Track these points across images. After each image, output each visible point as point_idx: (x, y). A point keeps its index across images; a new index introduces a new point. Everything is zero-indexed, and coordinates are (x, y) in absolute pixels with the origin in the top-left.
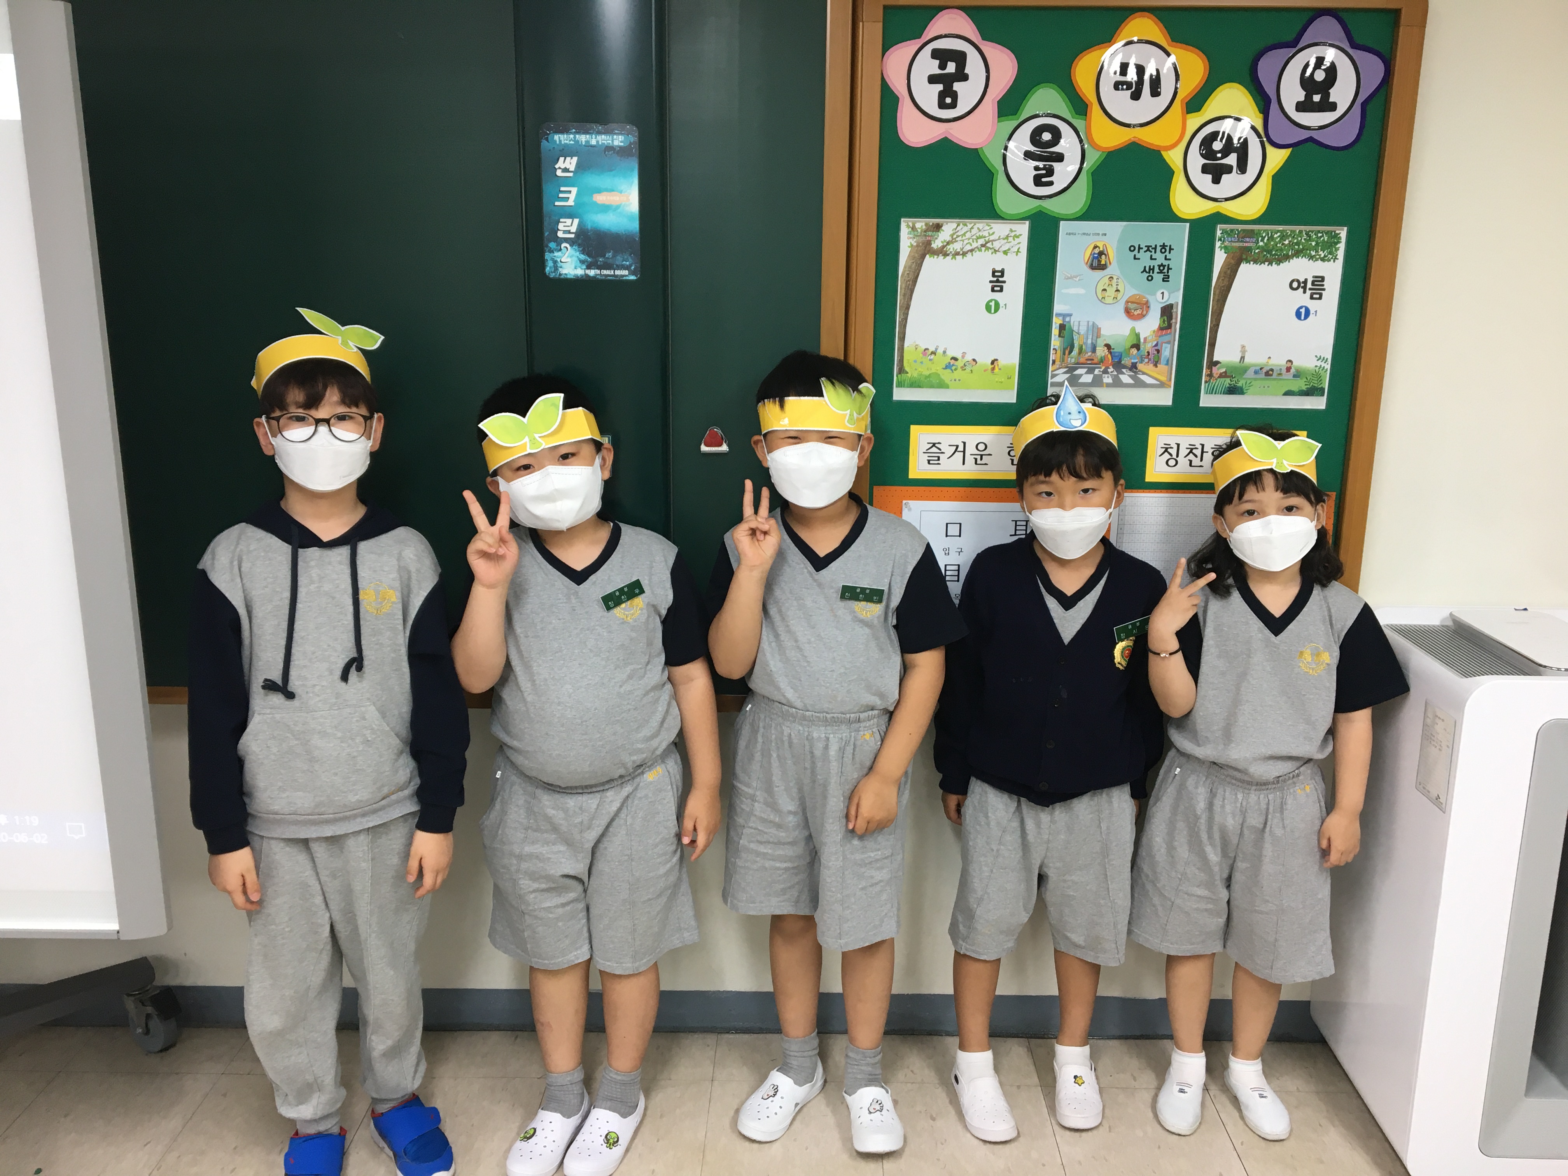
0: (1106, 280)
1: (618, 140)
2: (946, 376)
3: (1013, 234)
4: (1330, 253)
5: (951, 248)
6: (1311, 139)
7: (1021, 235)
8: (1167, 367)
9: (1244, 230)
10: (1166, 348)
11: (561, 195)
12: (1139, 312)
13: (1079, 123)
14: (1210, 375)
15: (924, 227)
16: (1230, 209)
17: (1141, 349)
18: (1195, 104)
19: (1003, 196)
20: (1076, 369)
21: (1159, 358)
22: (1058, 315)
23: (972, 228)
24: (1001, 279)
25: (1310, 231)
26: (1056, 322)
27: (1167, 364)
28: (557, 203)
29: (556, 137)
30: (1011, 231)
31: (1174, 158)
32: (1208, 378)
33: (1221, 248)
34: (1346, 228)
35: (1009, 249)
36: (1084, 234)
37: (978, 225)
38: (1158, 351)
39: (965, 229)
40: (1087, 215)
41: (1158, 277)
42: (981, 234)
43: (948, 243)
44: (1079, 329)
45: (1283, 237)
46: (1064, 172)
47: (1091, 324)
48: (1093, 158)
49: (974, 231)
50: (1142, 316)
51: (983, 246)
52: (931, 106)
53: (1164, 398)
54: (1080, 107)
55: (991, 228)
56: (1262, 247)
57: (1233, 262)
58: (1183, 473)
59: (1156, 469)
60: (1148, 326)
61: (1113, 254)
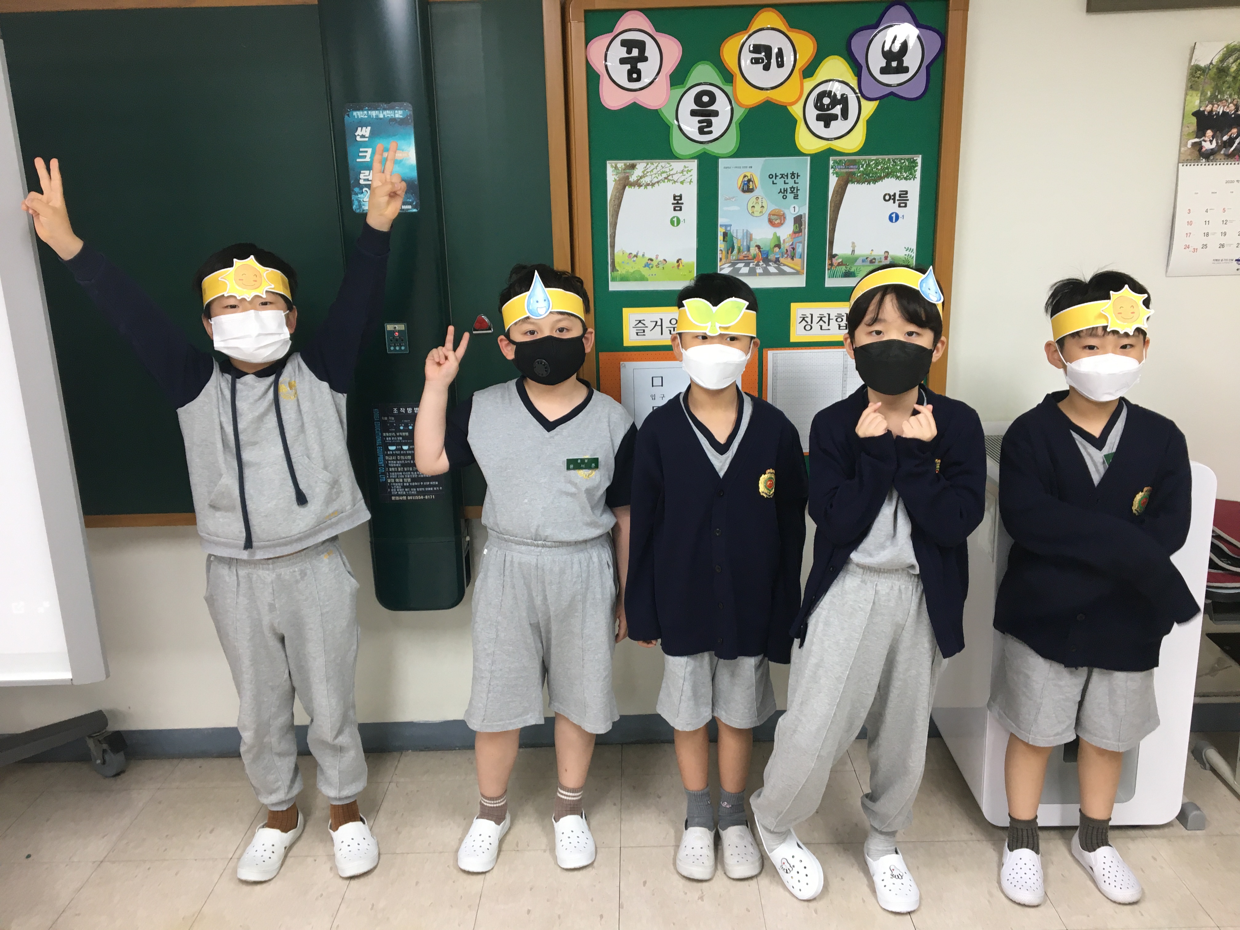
0: (754, 199)
1: (399, 114)
2: (645, 272)
3: (686, 169)
4: (911, 174)
5: (643, 181)
6: (892, 93)
7: (692, 170)
8: (800, 259)
9: (848, 160)
10: (799, 246)
11: (360, 154)
12: (778, 221)
13: (728, 89)
14: (831, 265)
15: (623, 167)
16: (838, 145)
17: (782, 247)
18: (809, 71)
19: (678, 144)
20: (738, 263)
21: (795, 254)
22: (721, 226)
23: (657, 166)
24: (680, 202)
25: (895, 159)
26: (721, 231)
27: (800, 257)
28: (358, 160)
29: (355, 113)
30: (685, 167)
31: (796, 110)
32: (830, 266)
33: (833, 173)
34: (920, 156)
35: (684, 180)
36: (736, 167)
37: (661, 164)
38: (794, 249)
39: (652, 167)
40: (739, 153)
41: (790, 196)
42: (664, 170)
43: (641, 178)
44: (737, 236)
45: (877, 164)
46: (719, 125)
47: (745, 231)
48: (739, 113)
49: (659, 168)
50: (780, 224)
51: (665, 178)
53: (800, 282)
54: (728, 77)
55: (671, 166)
56: (863, 171)
57: (842, 183)
58: (816, 335)
59: (797, 333)
60: (786, 231)
61: (757, 180)
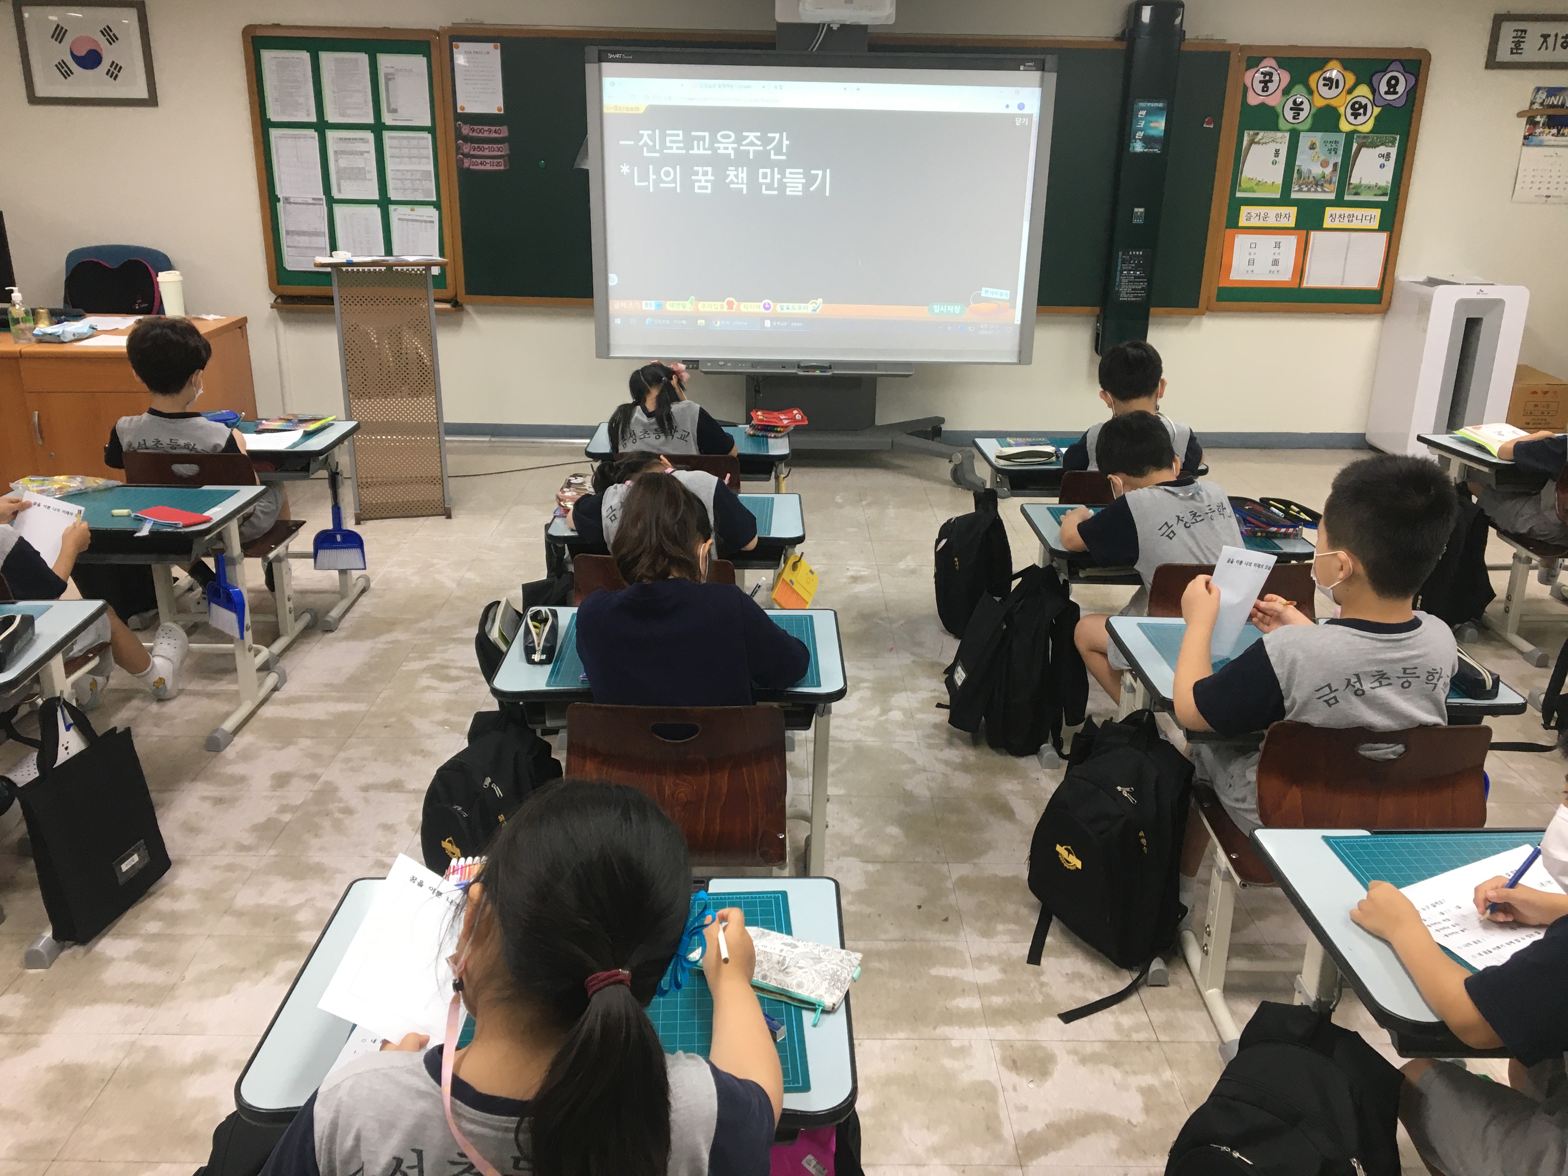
0: (1315, 153)
1: (1160, 105)
2: (1255, 188)
3: (1283, 137)
4: (1393, 145)
5: (1263, 141)
6: (1389, 104)
7: (1286, 137)
8: (1334, 185)
9: (1364, 136)
10: (1333, 179)
11: (1138, 123)
12: (1326, 165)
13: (1310, 98)
14: (1349, 188)
15: (1253, 134)
16: (1360, 128)
17: (1325, 178)
18: (1350, 92)
19: (1282, 123)
20: (1301, 185)
21: (1331, 182)
22: (1297, 165)
23: (1270, 134)
24: (1278, 153)
25: (1387, 136)
26: (1296, 168)
28: (1136, 127)
29: (1139, 104)
30: (1283, 135)
31: (1341, 110)
33: (1356, 142)
34: (1399, 136)
35: (1282, 142)
36: (1308, 137)
37: (1272, 133)
38: (1331, 179)
39: (1267, 134)
40: (1310, 130)
41: (1333, 153)
42: (1273, 136)
43: (1261, 140)
44: (1304, 171)
45: (1378, 139)
46: (1303, 115)
47: (1308, 169)
48: (1314, 110)
50: (1326, 167)
51: (1273, 141)
52: (1260, 92)
53: (1332, 196)
54: (1311, 92)
55: (1276, 134)
56: (1370, 142)
57: (1360, 147)
58: (1336, 224)
59: (1327, 223)
60: (1328, 170)
61: (1318, 144)
